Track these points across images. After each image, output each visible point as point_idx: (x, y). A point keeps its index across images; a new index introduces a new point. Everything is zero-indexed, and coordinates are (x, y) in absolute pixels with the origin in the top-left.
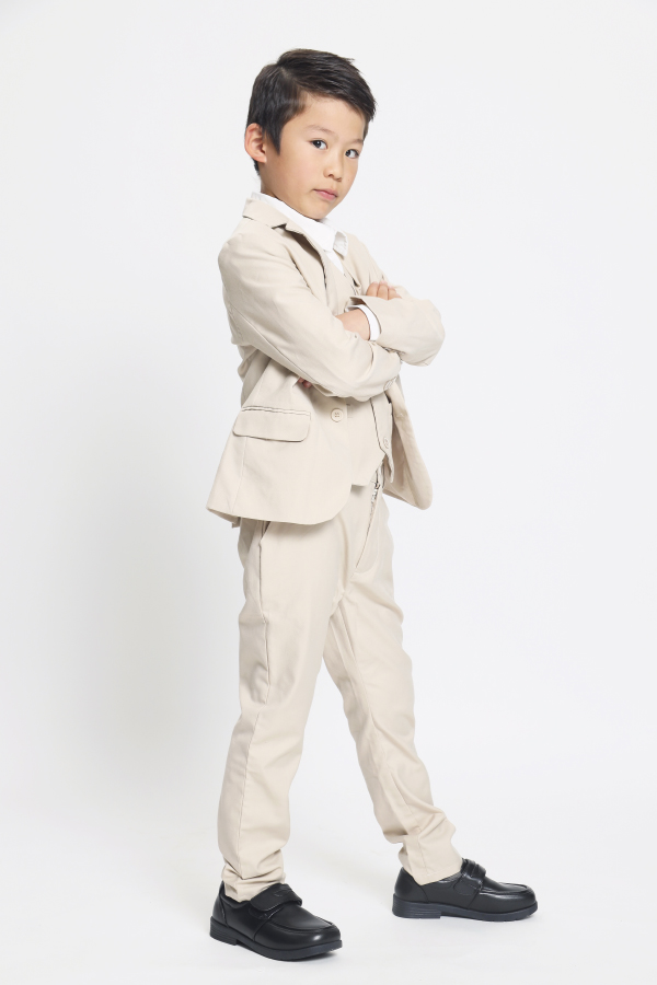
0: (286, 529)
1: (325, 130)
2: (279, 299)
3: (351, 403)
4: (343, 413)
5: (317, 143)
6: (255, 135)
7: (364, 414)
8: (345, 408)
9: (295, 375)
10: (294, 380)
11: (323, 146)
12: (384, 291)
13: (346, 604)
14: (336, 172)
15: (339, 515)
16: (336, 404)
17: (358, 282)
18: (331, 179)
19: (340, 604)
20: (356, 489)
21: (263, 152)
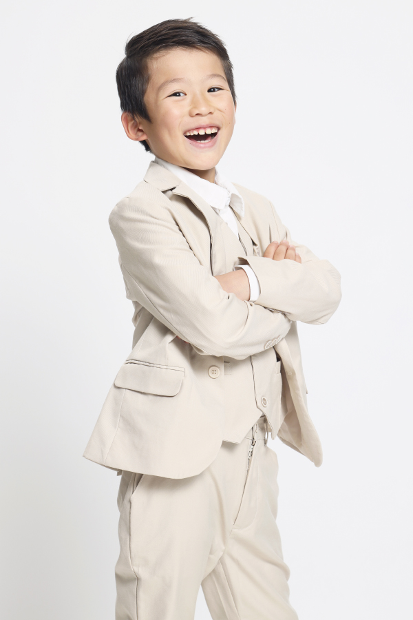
0: (158, 483)
2: (158, 260)
3: (228, 362)
4: (220, 371)
7: (243, 372)
8: (222, 366)
9: (172, 333)
10: (170, 338)
12: (281, 251)
13: (228, 561)
15: (208, 469)
16: (214, 362)
17: (256, 242)
19: (221, 561)
20: (228, 446)
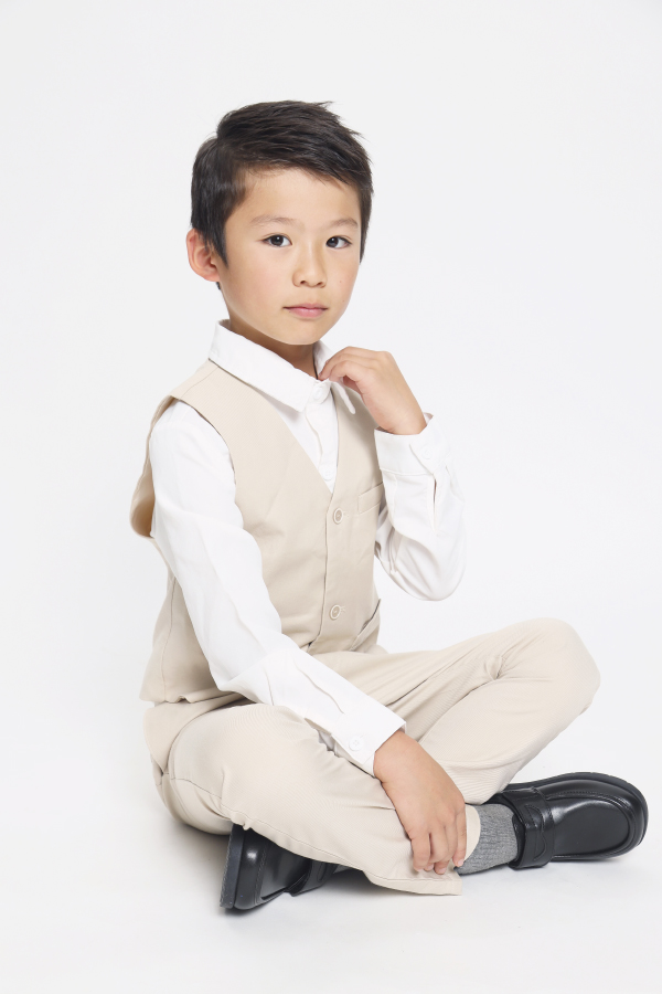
1: (281, 220)
5: (276, 240)
6: (200, 248)
11: (285, 242)
14: (312, 275)
18: (304, 288)
21: (213, 266)
